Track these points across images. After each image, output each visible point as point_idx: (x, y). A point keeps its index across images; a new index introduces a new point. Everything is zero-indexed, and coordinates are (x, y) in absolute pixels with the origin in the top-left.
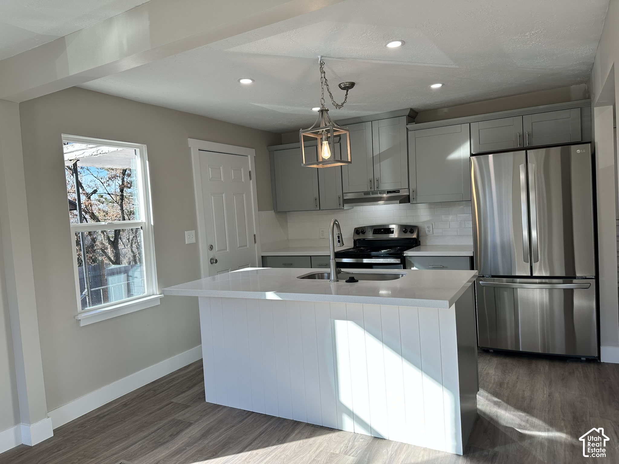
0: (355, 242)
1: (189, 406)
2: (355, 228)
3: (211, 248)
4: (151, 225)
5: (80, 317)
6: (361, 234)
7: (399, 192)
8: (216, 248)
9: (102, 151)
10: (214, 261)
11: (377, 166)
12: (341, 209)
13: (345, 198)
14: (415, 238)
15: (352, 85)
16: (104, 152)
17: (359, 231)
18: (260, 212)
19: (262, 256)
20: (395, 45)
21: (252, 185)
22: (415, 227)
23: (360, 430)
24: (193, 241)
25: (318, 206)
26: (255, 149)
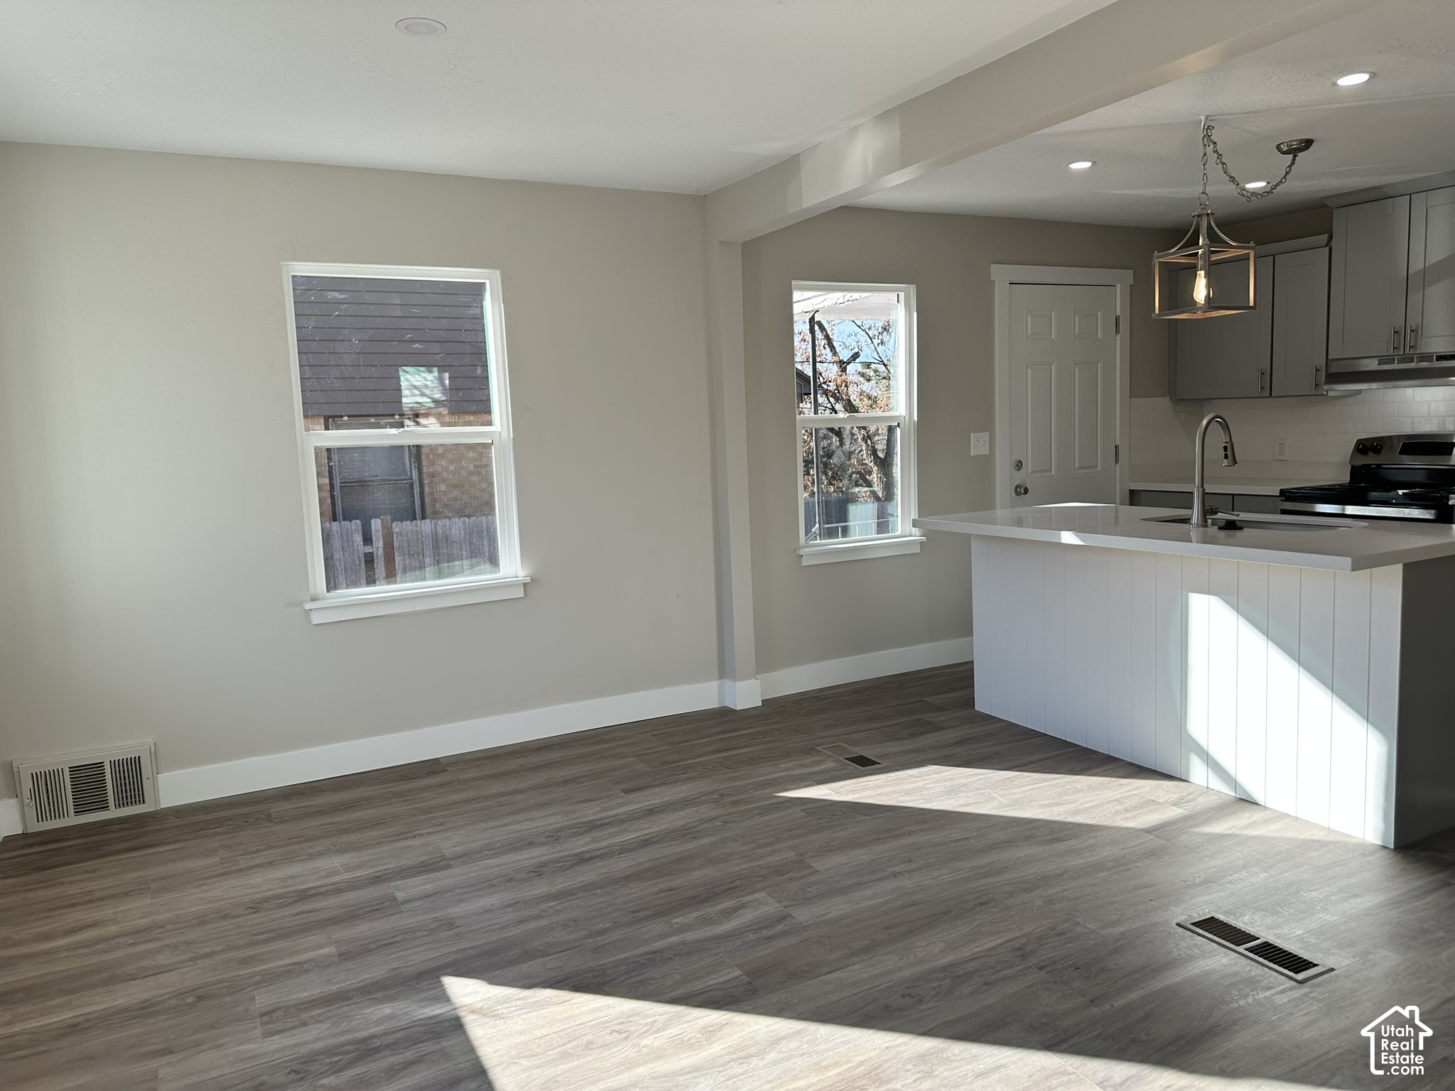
0: (1355, 471)
2: (1360, 442)
3: (1019, 465)
4: (914, 421)
5: (802, 552)
6: (1371, 453)
8: (1029, 466)
10: (1021, 490)
12: (1321, 395)
13: (1332, 370)
15: (1308, 143)
17: (1365, 447)
18: (1133, 400)
19: (1130, 490)
20: (1355, 80)
21: (1120, 345)
23: (1217, 784)
24: (985, 451)
25: (1267, 388)
26: (1132, 271)
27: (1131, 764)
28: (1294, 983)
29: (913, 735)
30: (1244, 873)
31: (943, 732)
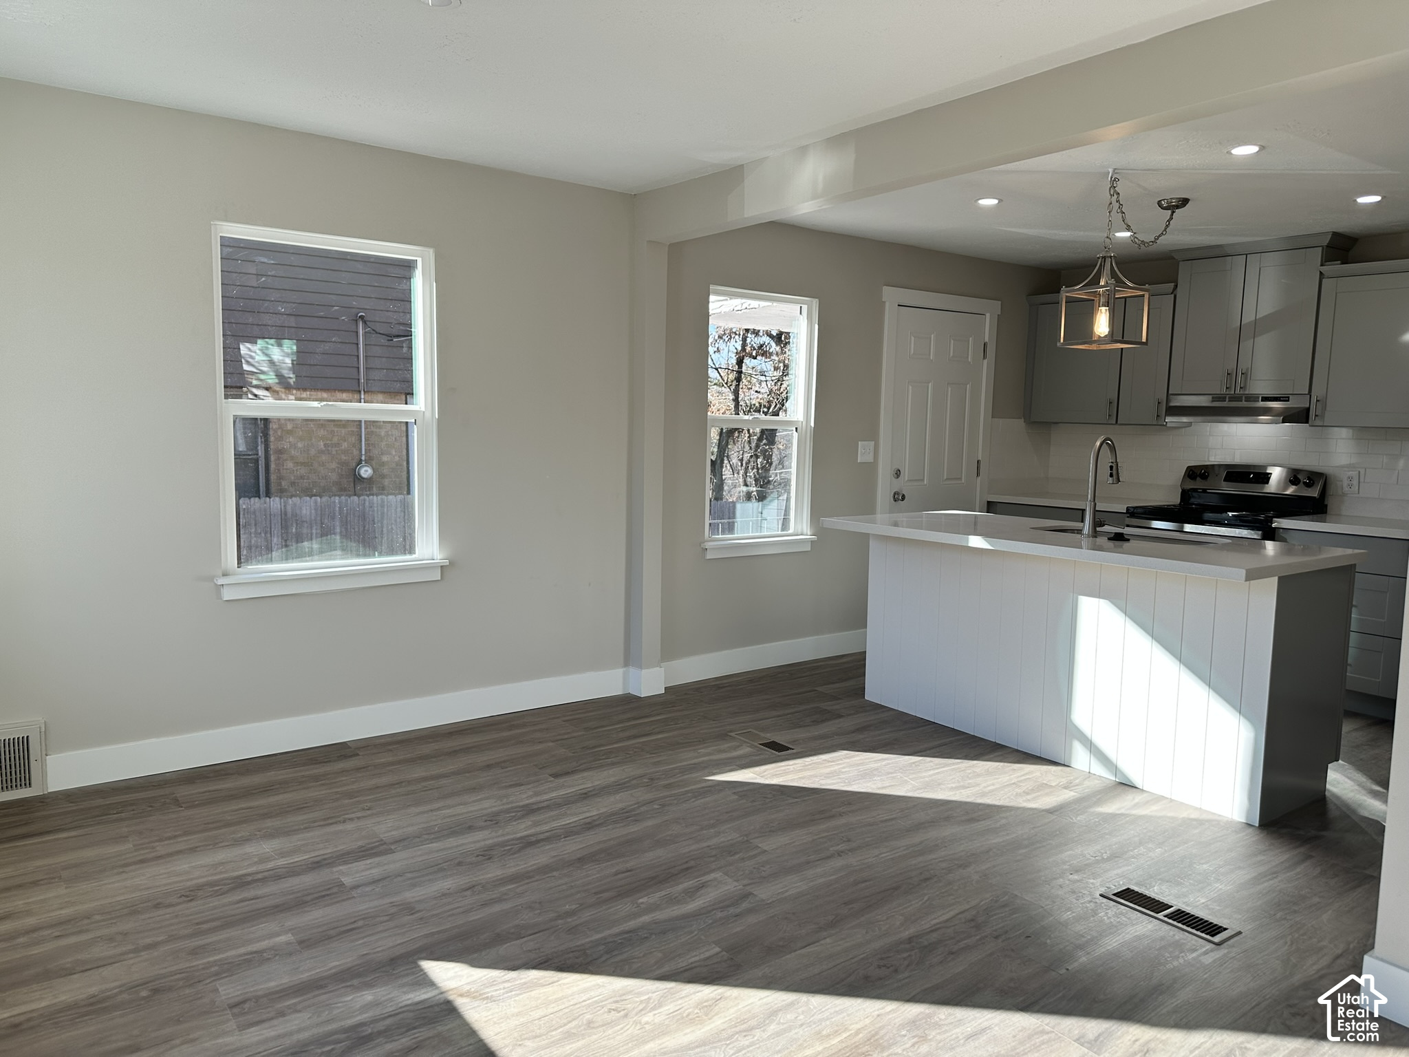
0: (1185, 494)
1: (840, 699)
2: (1188, 467)
3: (898, 474)
4: (811, 426)
5: (708, 545)
6: (1198, 478)
7: (1288, 401)
8: (905, 475)
9: (749, 305)
10: (899, 497)
11: (1246, 345)
12: (1161, 425)
13: (1172, 404)
14: (1315, 497)
15: (1185, 202)
16: (751, 307)
17: (1193, 473)
18: (994, 419)
19: (988, 502)
20: (1245, 151)
21: (986, 369)
22: (1320, 475)
23: (1098, 770)
24: (870, 458)
25: (1114, 414)
26: (1000, 302)
27: (1018, 751)
28: (1213, 946)
29: (816, 722)
30: (1142, 849)
31: (841, 720)
